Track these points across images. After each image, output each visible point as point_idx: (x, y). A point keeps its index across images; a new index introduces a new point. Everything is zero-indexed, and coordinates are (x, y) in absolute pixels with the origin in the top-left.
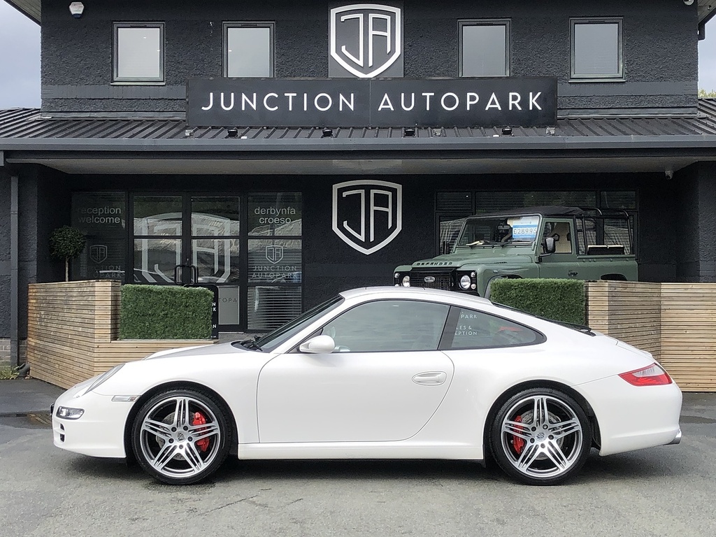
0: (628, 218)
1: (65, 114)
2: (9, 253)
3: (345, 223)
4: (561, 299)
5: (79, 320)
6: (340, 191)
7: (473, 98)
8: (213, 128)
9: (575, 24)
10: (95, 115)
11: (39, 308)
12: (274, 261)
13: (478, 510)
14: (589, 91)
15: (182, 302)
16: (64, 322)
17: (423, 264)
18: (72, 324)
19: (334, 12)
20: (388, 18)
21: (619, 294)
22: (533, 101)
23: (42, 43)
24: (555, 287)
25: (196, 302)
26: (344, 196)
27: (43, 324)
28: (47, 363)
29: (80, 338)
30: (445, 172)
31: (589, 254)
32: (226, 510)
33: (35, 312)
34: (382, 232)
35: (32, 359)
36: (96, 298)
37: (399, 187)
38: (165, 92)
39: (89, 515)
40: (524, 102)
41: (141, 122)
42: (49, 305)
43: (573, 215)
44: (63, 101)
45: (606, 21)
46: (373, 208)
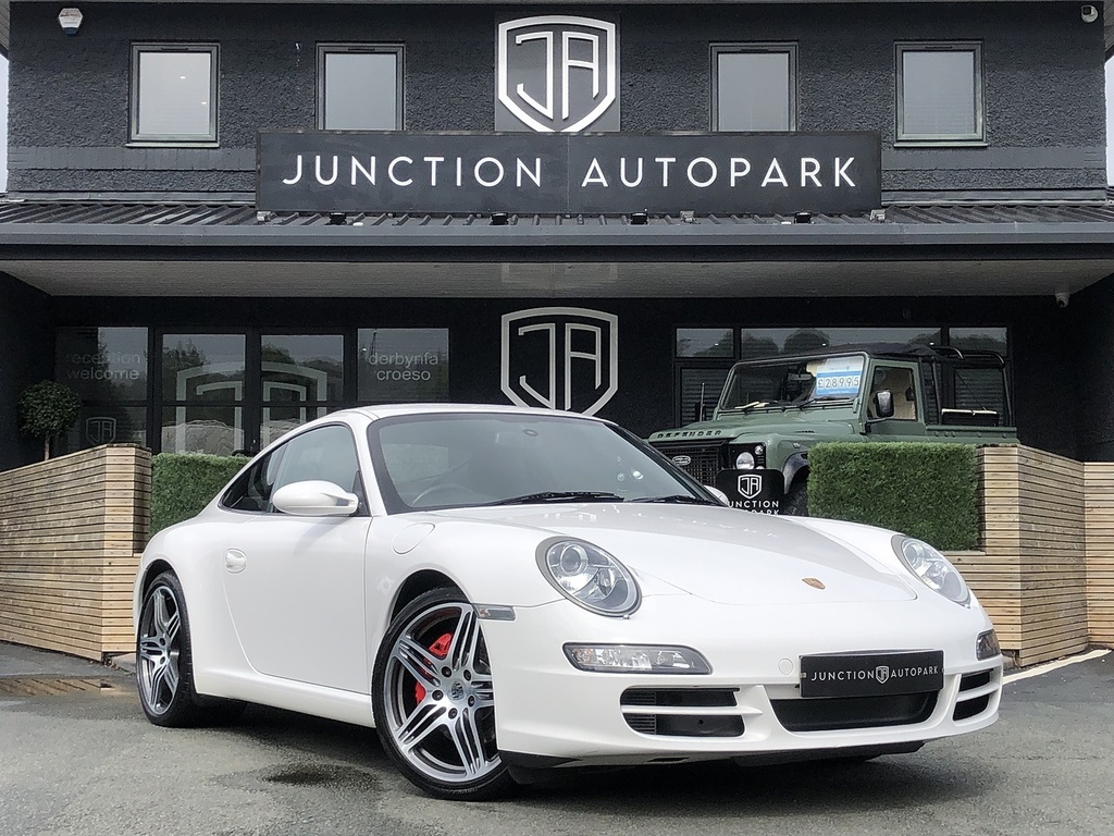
0: (1004, 365)
1: (47, 195)
3: (523, 380)
4: (935, 477)
6: (514, 325)
7: (740, 167)
9: (903, 51)
10: (99, 196)
14: (928, 161)
17: (669, 435)
19: (503, 29)
20: (595, 39)
21: (1032, 471)
22: (840, 172)
23: (10, 77)
24: (924, 457)
26: (521, 333)
27: (6, 542)
29: (76, 554)
30: (691, 294)
31: (943, 424)
34: (585, 394)
37: (613, 319)
38: (217, 159)
40: (827, 174)
41: (174, 208)
42: (18, 507)
43: (917, 357)
44: (44, 173)
45: (954, 47)
46: (569, 354)
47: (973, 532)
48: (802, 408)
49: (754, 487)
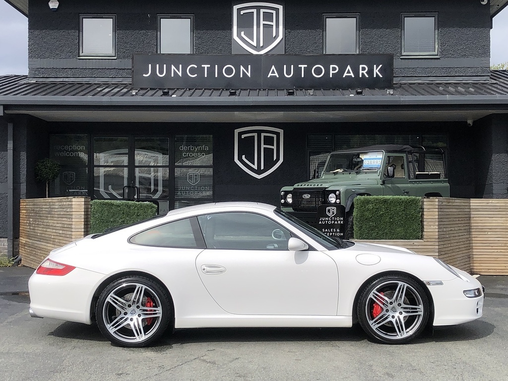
0: (443, 153)
1: (45, 79)
2: (7, 178)
3: (243, 157)
4: (404, 210)
5: (60, 225)
6: (240, 134)
7: (334, 69)
8: (151, 89)
9: (405, 17)
10: (67, 80)
11: (29, 217)
12: (194, 183)
13: (371, 366)
14: (414, 64)
15: (135, 213)
16: (48, 226)
17: (301, 185)
18: (54, 228)
19: (235, 8)
20: (274, 12)
21: (445, 207)
22: (376, 71)
23: (29, 29)
24: (400, 202)
25: (145, 212)
26: (243, 137)
27: (32, 228)
28: (35, 255)
29: (61, 238)
30: (313, 121)
31: (416, 179)
32: (185, 367)
33: (26, 219)
34: (269, 163)
35: (22, 252)
36: (73, 210)
37: (281, 131)
38: (116, 64)
39: (86, 371)
40: (370, 72)
41: (99, 85)
42: (37, 215)
43: (406, 151)
44: (43, 70)
45: (426, 15)
46: (263, 146)
47: (419, 232)
48: (357, 173)
49: (333, 212)
